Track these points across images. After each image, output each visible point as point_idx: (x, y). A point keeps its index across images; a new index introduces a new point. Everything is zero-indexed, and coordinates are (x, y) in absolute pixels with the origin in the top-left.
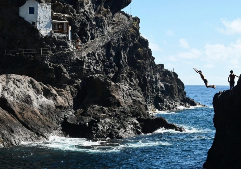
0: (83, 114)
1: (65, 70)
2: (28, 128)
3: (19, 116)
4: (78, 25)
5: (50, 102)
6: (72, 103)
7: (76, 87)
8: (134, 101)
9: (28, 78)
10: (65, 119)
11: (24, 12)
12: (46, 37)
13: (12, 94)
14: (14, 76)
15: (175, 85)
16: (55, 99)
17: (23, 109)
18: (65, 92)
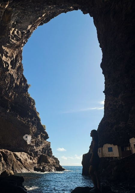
0: (40, 165)
1: (33, 154)
2: (26, 168)
3: (24, 165)
4: (37, 142)
5: (31, 161)
6: (37, 162)
7: (38, 157)
8: (53, 162)
9: (27, 154)
10: (35, 167)
11: (24, 137)
12: (29, 145)
13: (22, 158)
14: (23, 153)
15: (57, 161)
16: (33, 161)
17: (25, 163)
18: (35, 159)
